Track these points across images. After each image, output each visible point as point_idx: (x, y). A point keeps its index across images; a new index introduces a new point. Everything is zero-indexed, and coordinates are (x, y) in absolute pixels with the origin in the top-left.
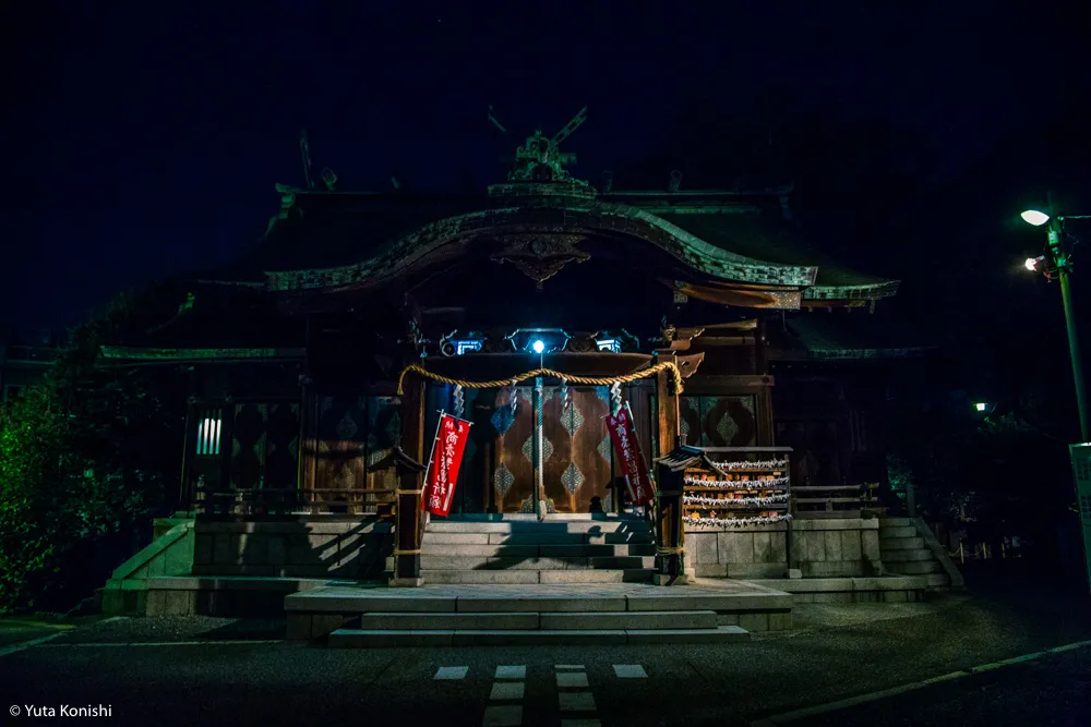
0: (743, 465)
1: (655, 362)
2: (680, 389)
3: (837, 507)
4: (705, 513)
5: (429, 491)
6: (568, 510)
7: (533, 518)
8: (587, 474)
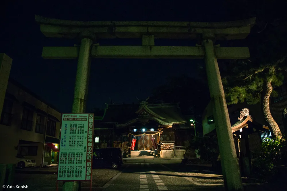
0: (169, 144)
1: (157, 132)
2: (160, 136)
3: (181, 149)
4: (164, 150)
5: (132, 147)
6: (148, 150)
7: (143, 151)
8: (150, 145)
